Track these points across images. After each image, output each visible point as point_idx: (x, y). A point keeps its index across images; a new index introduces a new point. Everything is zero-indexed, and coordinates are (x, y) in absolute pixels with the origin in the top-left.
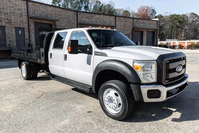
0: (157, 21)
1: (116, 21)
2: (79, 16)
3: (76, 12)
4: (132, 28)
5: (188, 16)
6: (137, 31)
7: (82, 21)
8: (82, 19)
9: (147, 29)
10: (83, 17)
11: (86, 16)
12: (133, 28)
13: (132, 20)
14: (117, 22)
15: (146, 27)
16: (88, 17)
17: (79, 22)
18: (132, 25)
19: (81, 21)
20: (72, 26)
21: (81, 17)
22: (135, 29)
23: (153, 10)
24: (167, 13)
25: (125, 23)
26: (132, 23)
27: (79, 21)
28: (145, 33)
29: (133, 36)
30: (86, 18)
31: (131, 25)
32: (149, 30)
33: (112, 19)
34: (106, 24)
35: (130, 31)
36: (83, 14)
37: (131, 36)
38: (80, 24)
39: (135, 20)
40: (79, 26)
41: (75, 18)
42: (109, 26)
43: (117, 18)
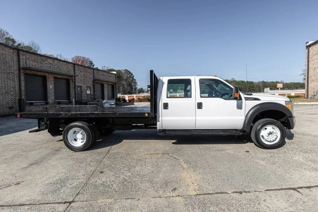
0: (115, 74)
1: (74, 69)
2: (21, 57)
4: (92, 80)
5: (123, 72)
6: (98, 83)
8: (28, 63)
9: (108, 82)
10: (29, 59)
11: (33, 59)
12: (94, 80)
13: (92, 70)
14: (76, 72)
15: (106, 79)
16: (36, 60)
17: (21, 66)
19: (25, 64)
20: (9, 70)
21: (26, 59)
22: (96, 82)
23: (90, 62)
24: (105, 67)
25: (85, 73)
26: (92, 74)
27: (21, 64)
28: (105, 86)
29: (94, 88)
30: (34, 61)
31: (92, 76)
32: (110, 83)
33: (71, 67)
34: (63, 72)
35: (91, 83)
36: (28, 55)
37: (92, 89)
38: (24, 69)
39: (95, 71)
40: (22, 71)
41: (15, 58)
42: (68, 76)
43: (76, 66)
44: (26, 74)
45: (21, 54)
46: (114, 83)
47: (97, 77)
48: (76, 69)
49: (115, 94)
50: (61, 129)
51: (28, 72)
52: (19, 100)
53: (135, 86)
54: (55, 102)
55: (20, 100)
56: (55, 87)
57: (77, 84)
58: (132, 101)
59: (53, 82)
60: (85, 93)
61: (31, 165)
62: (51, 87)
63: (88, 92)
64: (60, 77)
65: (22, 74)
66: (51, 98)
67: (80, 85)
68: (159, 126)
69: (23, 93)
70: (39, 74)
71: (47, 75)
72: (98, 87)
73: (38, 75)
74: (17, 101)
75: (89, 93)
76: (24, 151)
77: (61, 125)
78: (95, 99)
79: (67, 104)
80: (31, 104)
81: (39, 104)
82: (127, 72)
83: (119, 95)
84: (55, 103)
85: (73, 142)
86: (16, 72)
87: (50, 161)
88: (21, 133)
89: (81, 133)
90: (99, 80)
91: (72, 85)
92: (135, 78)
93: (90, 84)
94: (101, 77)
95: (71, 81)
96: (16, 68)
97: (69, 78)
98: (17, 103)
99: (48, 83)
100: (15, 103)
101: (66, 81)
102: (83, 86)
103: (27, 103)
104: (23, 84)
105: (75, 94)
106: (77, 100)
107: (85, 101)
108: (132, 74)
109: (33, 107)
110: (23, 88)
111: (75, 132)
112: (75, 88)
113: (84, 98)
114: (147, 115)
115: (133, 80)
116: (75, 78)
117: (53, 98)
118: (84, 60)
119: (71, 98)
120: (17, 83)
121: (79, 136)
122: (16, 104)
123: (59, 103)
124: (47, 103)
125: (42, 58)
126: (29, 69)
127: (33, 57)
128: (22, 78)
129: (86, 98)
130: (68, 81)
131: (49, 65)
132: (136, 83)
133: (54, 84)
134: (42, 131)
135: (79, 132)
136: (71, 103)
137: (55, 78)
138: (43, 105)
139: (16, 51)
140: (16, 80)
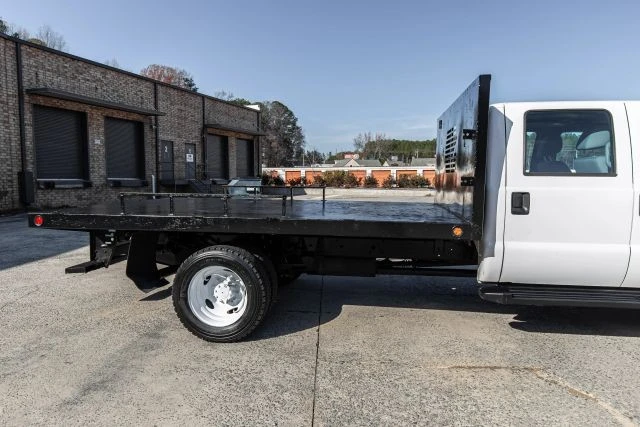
0: (258, 112)
1: (156, 97)
2: (25, 62)
3: (11, 44)
4: (200, 126)
6: (213, 135)
7: (38, 81)
8: (41, 76)
9: (238, 132)
10: (43, 68)
11: (54, 67)
12: (205, 127)
13: (199, 100)
14: (160, 103)
15: (235, 126)
16: (61, 69)
17: (26, 85)
18: (200, 116)
19: (34, 82)
21: (36, 67)
22: (209, 130)
25: (182, 107)
26: (200, 110)
27: (25, 79)
28: (232, 142)
29: (204, 147)
30: (58, 73)
32: (243, 136)
33: (146, 90)
34: (128, 104)
35: (197, 133)
36: (41, 56)
37: (199, 150)
38: (33, 93)
39: (208, 103)
40: (26, 98)
41: (10, 65)
42: (140, 114)
43: (159, 87)
44: (36, 106)
45: (24, 54)
46: (255, 136)
47: (212, 118)
48: (160, 95)
49: (256, 164)
50: (160, 266)
51: (41, 101)
52: (19, 174)
53: (299, 144)
54: (107, 181)
55: (22, 175)
56: (108, 143)
57: (161, 136)
58: (299, 185)
59: (102, 129)
60: (180, 160)
61: (87, 390)
62: (98, 142)
63: (190, 158)
64: (121, 115)
65: (27, 107)
66: (98, 172)
67: (170, 138)
68: (488, 270)
69: (30, 157)
70: (70, 106)
71: (88, 109)
72: (214, 146)
73: (66, 110)
74: (15, 176)
75: (192, 161)
76: (55, 332)
77: (159, 253)
78: (205, 176)
79: (136, 188)
80: (50, 186)
81: (67, 186)
82: (279, 107)
83: (265, 169)
84: (107, 184)
85: (202, 309)
86: (13, 101)
87: (144, 379)
88: (33, 266)
89: (230, 285)
90: (216, 126)
91: (149, 137)
92: (298, 124)
93: (194, 136)
94: (223, 121)
95: (147, 129)
96: (12, 90)
97: (141, 118)
98: (16, 182)
99: (90, 132)
100: (11, 181)
101: (134, 127)
102: (177, 141)
103: (38, 183)
104: (29, 132)
105: (157, 163)
106: (160, 178)
107: (181, 183)
108: (291, 114)
109: (53, 193)
110: (29, 144)
111: (209, 277)
112: (157, 146)
113: (180, 174)
114: (458, 232)
115: (295, 128)
116: (156, 120)
117: (103, 172)
118: (172, 77)
119: (148, 173)
120: (14, 129)
121: (222, 292)
122: (11, 187)
123: (117, 185)
124: (88, 185)
125: (76, 64)
126: (44, 93)
127: (53, 62)
128: (28, 117)
129: (184, 174)
130: (139, 127)
131: (94, 85)
132: (300, 137)
133: (106, 134)
134: (103, 269)
135: (220, 280)
136: (146, 184)
137: (107, 118)
138: (78, 188)
139: (13, 46)
140: (13, 121)
